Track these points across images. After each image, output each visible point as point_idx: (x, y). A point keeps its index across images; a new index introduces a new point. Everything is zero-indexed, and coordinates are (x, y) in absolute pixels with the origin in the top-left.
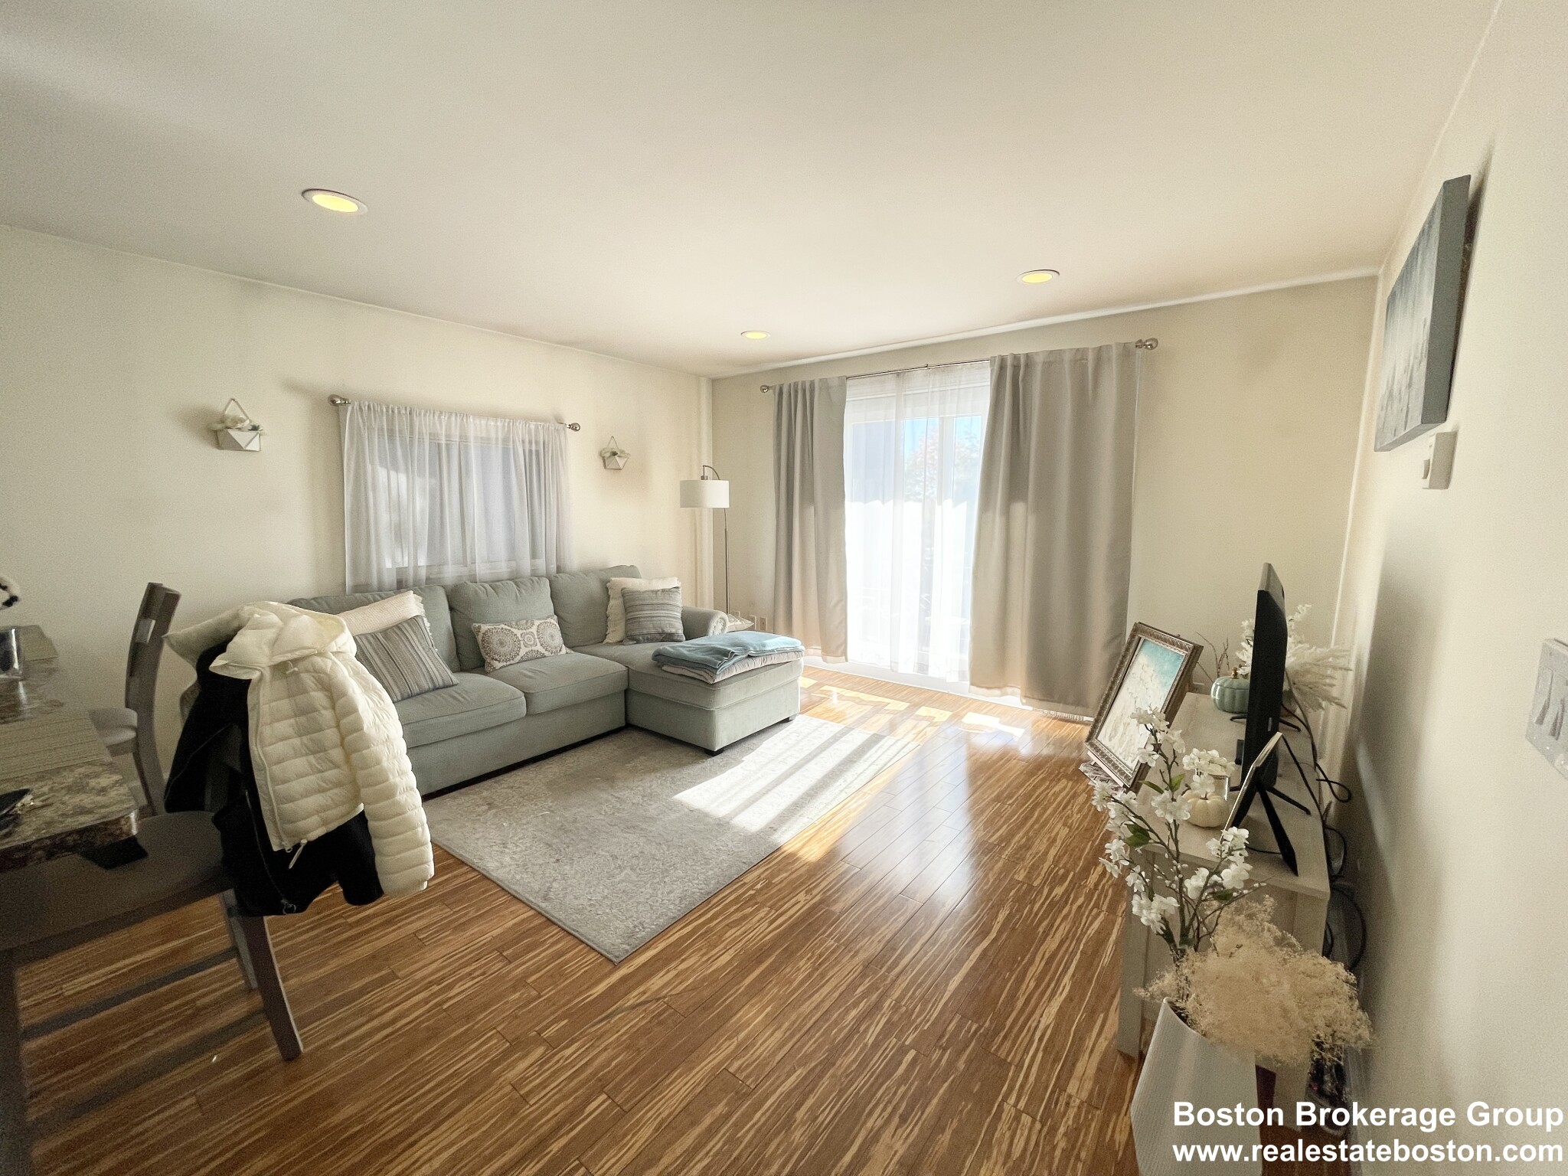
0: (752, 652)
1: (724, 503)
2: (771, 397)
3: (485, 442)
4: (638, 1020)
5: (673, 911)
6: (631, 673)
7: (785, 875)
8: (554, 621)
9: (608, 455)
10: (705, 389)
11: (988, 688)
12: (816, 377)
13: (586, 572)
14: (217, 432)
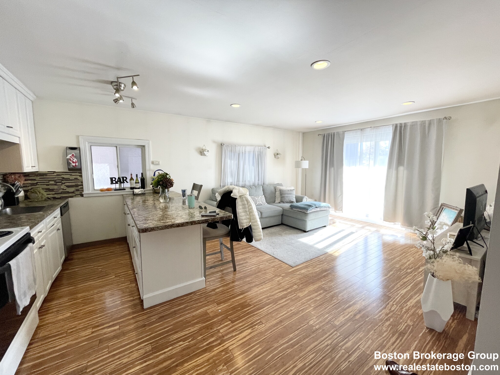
0: (317, 206)
1: (307, 167)
2: (321, 138)
3: (249, 152)
4: (300, 276)
5: (304, 260)
6: (284, 210)
7: (330, 258)
8: (263, 196)
9: (276, 154)
10: (301, 135)
11: (389, 222)
12: (335, 131)
13: (270, 185)
14: (202, 152)
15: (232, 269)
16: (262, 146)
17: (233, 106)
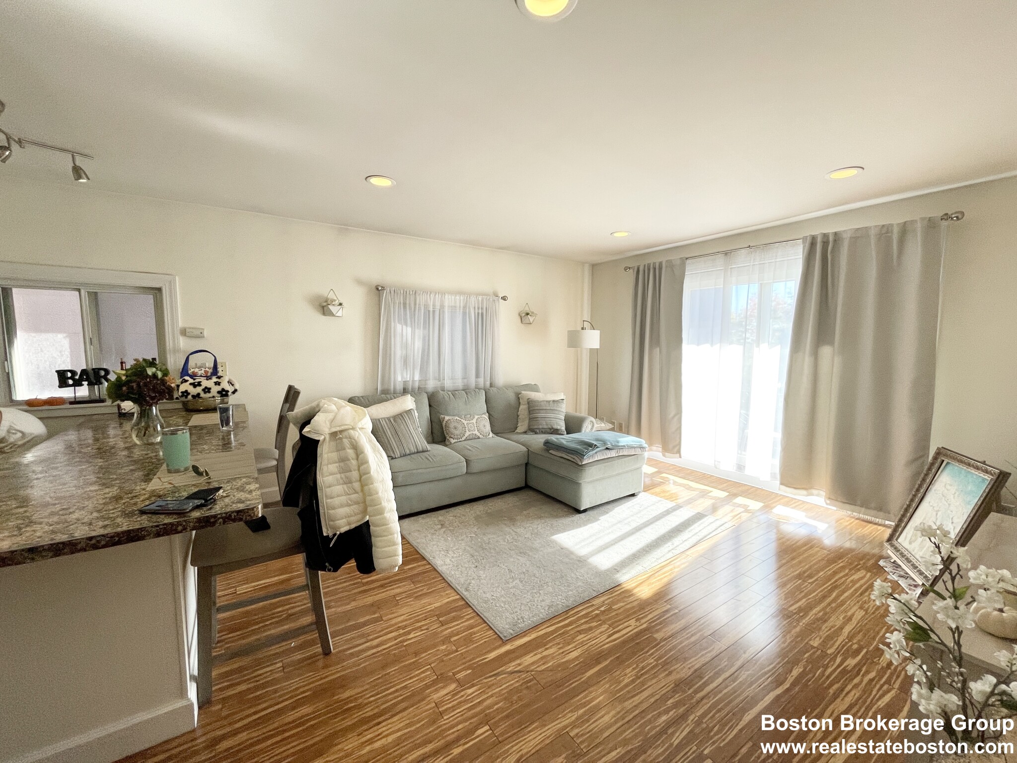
0: (609, 446)
1: (596, 345)
2: (631, 275)
4: (514, 682)
5: (543, 614)
6: (530, 453)
7: (622, 604)
8: (486, 416)
9: (524, 315)
10: (587, 269)
11: (795, 488)
12: (663, 259)
13: (508, 387)
14: (324, 307)
16: (487, 295)
17: (373, 181)
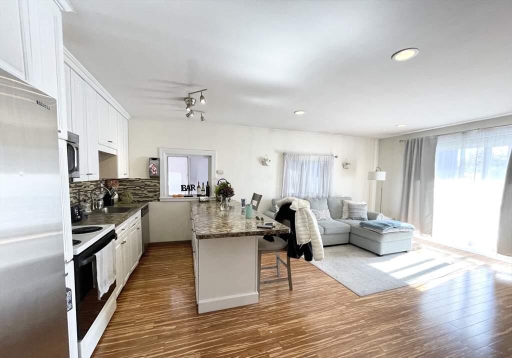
0: (396, 226)
1: (384, 179)
2: (404, 144)
3: (314, 162)
4: (370, 310)
5: (375, 291)
6: (352, 228)
7: (411, 293)
8: (328, 210)
9: (345, 164)
10: (377, 143)
13: (337, 198)
14: (264, 162)
15: (288, 288)
16: (329, 156)
